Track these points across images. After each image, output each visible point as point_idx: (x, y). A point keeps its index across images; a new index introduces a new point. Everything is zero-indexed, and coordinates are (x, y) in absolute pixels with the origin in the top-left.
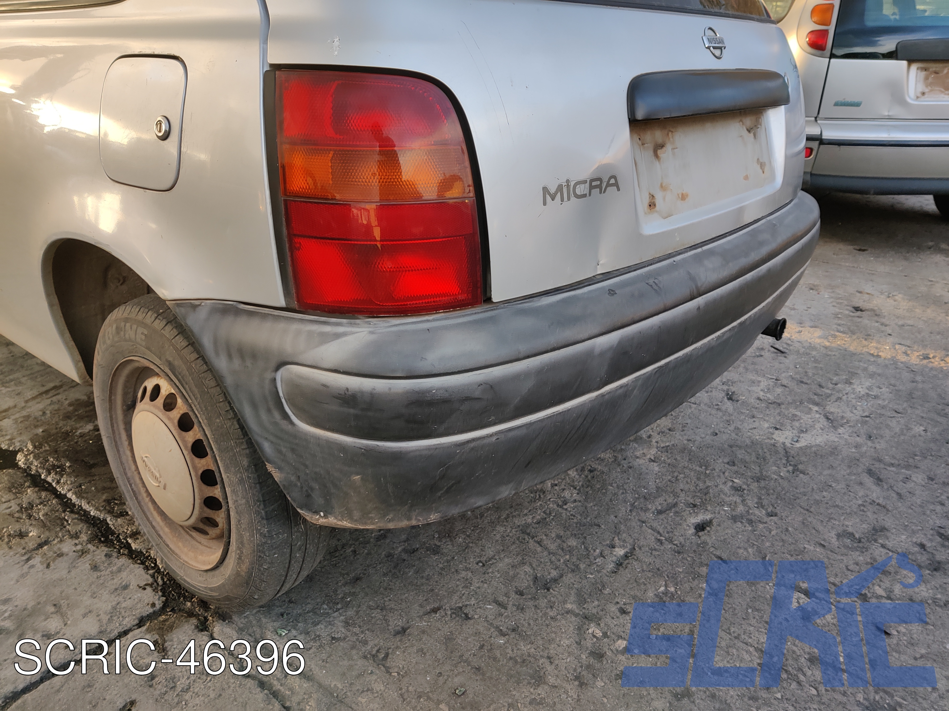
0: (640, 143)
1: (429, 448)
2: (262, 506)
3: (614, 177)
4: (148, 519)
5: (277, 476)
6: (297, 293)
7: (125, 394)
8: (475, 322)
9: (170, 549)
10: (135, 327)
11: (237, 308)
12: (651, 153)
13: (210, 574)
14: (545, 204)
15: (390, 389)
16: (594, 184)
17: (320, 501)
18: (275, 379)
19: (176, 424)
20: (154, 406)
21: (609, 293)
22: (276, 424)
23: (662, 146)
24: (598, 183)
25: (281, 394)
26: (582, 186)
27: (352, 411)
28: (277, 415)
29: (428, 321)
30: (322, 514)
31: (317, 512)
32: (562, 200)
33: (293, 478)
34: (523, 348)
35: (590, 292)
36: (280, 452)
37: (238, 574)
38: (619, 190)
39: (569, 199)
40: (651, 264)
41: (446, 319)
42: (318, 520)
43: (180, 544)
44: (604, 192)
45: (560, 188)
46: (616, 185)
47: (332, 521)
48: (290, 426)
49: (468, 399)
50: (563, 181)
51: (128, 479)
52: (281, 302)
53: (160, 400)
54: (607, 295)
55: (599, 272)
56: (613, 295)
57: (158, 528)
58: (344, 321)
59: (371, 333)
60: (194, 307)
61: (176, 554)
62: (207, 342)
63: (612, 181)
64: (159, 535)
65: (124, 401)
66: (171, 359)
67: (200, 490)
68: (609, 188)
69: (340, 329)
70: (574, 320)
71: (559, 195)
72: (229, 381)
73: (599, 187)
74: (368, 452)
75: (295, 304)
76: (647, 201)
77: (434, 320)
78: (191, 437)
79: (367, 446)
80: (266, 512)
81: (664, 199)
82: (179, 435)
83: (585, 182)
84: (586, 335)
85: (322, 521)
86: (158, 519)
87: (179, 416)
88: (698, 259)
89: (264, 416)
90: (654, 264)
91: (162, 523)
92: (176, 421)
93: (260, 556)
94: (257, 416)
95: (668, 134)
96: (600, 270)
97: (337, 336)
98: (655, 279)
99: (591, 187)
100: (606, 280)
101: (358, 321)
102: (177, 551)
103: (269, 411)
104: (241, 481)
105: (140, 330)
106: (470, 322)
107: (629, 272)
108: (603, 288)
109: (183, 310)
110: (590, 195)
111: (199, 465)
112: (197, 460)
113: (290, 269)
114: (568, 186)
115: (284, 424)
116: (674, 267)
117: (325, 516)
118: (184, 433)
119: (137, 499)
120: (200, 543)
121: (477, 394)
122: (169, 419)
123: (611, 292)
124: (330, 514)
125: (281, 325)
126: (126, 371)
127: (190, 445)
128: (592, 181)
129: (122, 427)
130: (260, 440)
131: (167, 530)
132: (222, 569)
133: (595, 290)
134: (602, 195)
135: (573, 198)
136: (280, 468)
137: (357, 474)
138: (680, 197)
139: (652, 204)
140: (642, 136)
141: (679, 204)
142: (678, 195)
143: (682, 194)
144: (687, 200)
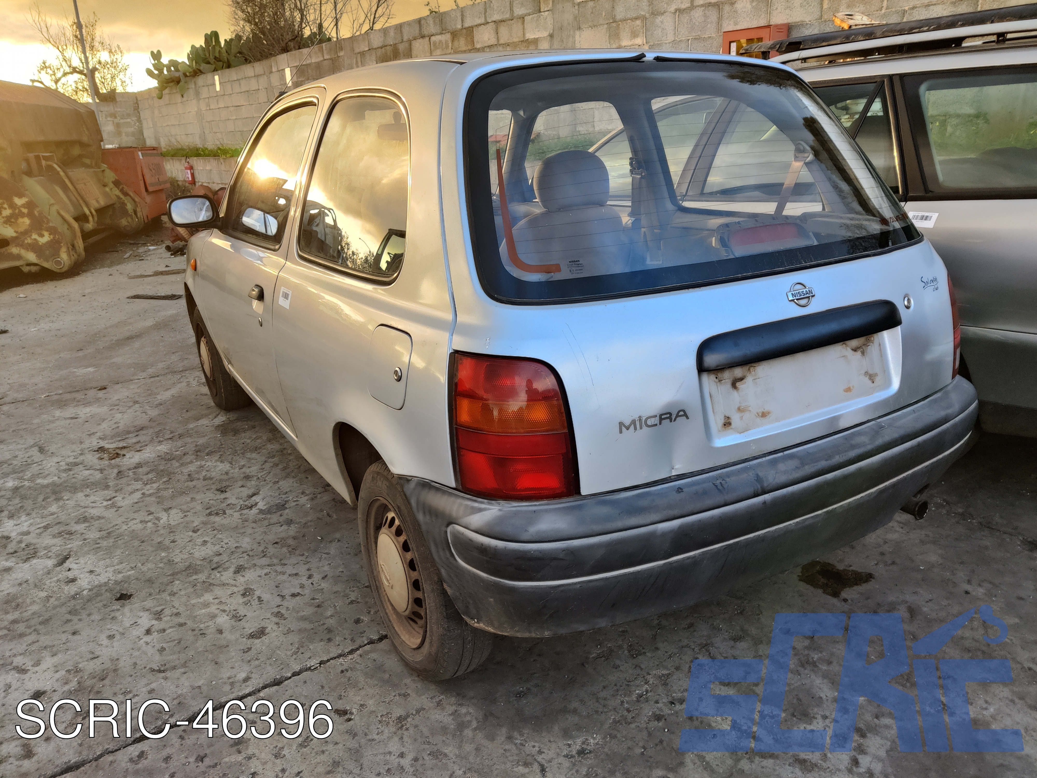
0: (717, 380)
1: (532, 587)
2: (444, 609)
3: (684, 411)
4: (384, 607)
5: (449, 591)
6: (461, 480)
7: (376, 518)
8: (568, 508)
9: (395, 630)
10: (382, 479)
11: (430, 485)
12: (729, 386)
13: (416, 651)
14: (621, 432)
15: (505, 548)
16: (663, 417)
17: (473, 611)
18: (446, 532)
19: (401, 546)
20: (390, 531)
21: (678, 491)
22: (448, 558)
23: (741, 379)
24: (668, 415)
25: (450, 541)
26: (653, 419)
27: (485, 558)
28: (447, 553)
29: (535, 505)
30: (476, 620)
31: (473, 619)
32: (635, 429)
33: (458, 594)
34: (597, 528)
35: (662, 489)
36: (450, 576)
37: (430, 654)
38: (687, 418)
39: (641, 428)
40: (725, 468)
41: (548, 504)
42: (474, 624)
43: (402, 628)
44: (675, 420)
45: (634, 422)
46: (686, 415)
47: (481, 626)
48: (454, 562)
49: (555, 559)
50: (636, 417)
51: (374, 576)
52: (453, 485)
53: (394, 528)
54: (674, 492)
55: (673, 474)
56: (680, 492)
57: (389, 614)
58: (486, 501)
59: (500, 510)
60: (408, 481)
61: (398, 635)
62: (413, 502)
63: (682, 413)
64: (389, 620)
65: (375, 523)
66: (399, 505)
67: (412, 592)
68: (678, 418)
69: (483, 506)
70: (640, 511)
71: (632, 426)
72: (424, 528)
73: (670, 418)
74: (496, 584)
75: (460, 488)
76: (721, 421)
77: (539, 505)
78: (409, 556)
79: (495, 580)
80: (447, 614)
81: (741, 418)
82: (403, 553)
83: (656, 416)
84: (648, 521)
85: (476, 625)
86: (390, 608)
87: (403, 540)
88: (774, 463)
89: (441, 553)
90: (727, 467)
91: (392, 612)
92: (401, 544)
93: (443, 643)
94: (438, 552)
95: (749, 369)
96: (674, 473)
97: (480, 510)
98: (723, 480)
99: (661, 419)
100: (679, 480)
101: (493, 502)
102: (399, 633)
103: (443, 549)
104: (433, 590)
105: (385, 482)
106: (564, 508)
107: (702, 474)
108: (675, 486)
109: (402, 481)
110: (660, 424)
111: (413, 576)
112: (411, 572)
113: (458, 467)
114: (640, 420)
115: (451, 559)
116: (745, 470)
117: (478, 622)
118: (405, 553)
119: (378, 592)
120: (414, 629)
121: (561, 556)
122: (398, 542)
123: (680, 490)
124: (481, 621)
125: (452, 499)
126: (377, 505)
127: (408, 561)
128: (661, 415)
129: (373, 540)
130: (440, 567)
131: (394, 616)
132: (422, 649)
133: (666, 488)
134: (673, 423)
135: (644, 428)
136: (449, 586)
137: (491, 597)
138: (760, 415)
139: (727, 424)
140: (720, 375)
141: (759, 420)
142: (758, 413)
143: (763, 413)
144: (768, 416)
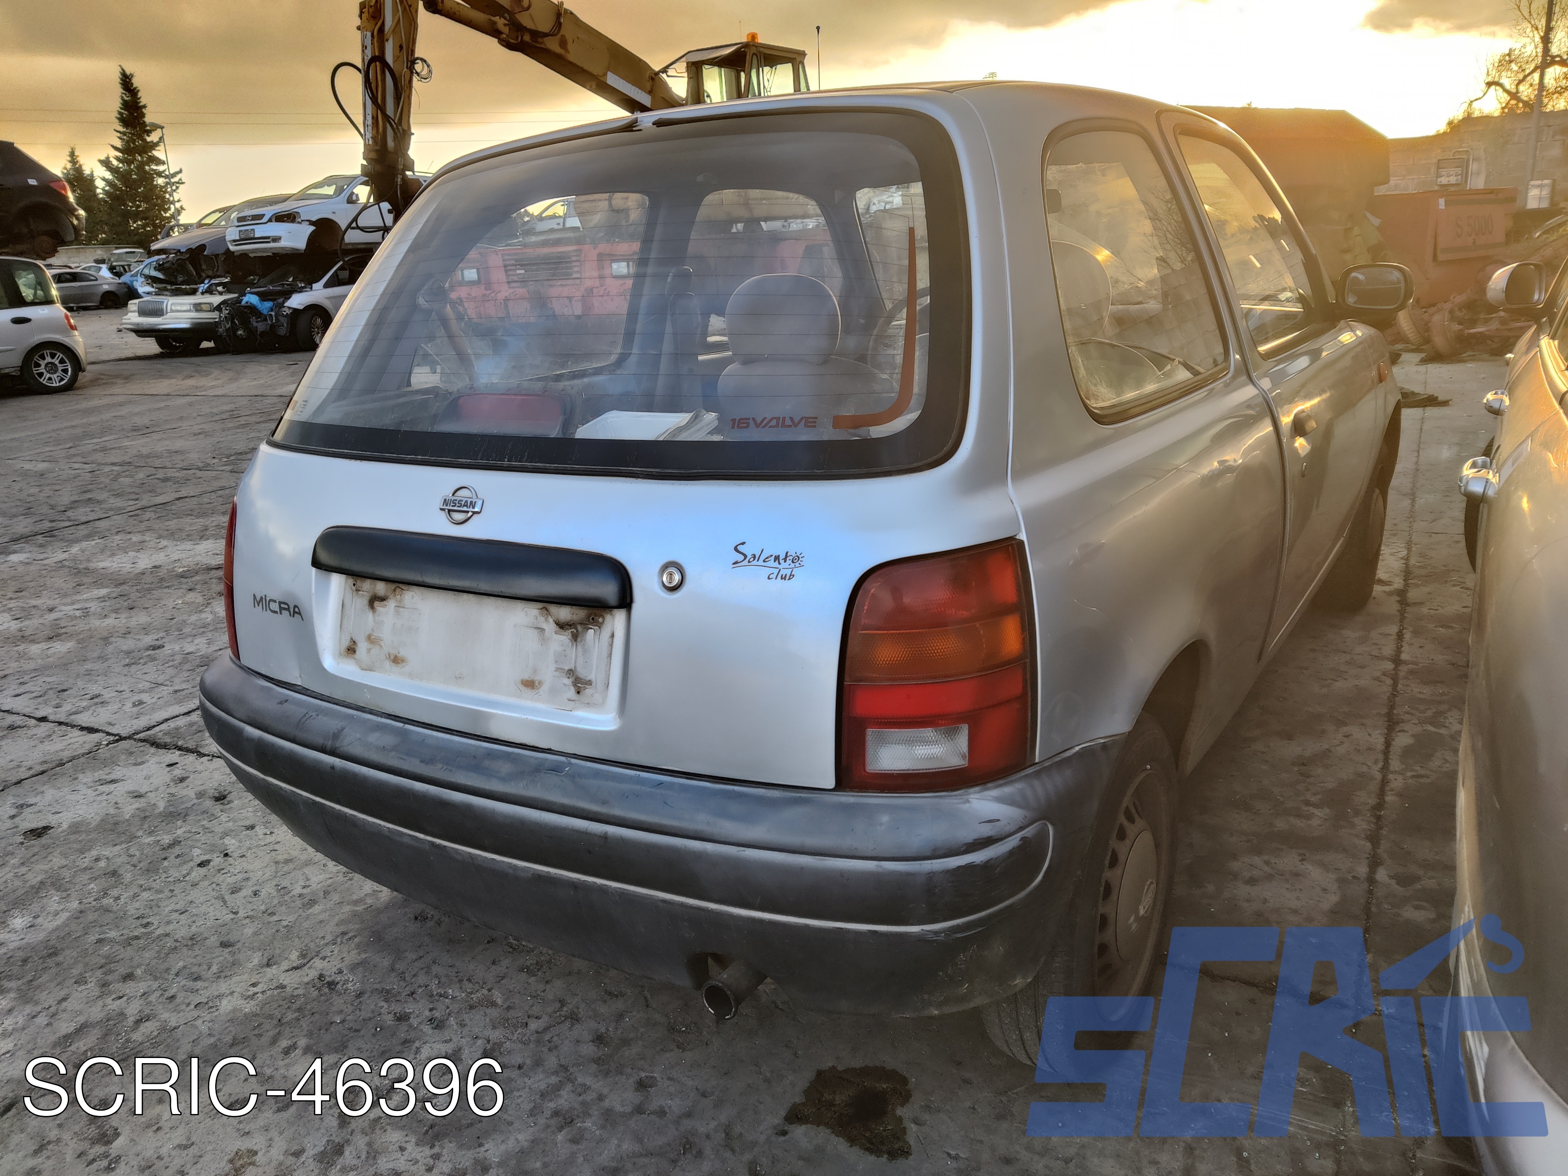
0: (354, 588)
3: (296, 607)
12: (365, 602)
14: (255, 606)
16: (282, 606)
21: (282, 702)
23: (383, 599)
24: (285, 606)
26: (274, 604)
32: (263, 609)
39: (267, 609)
44: (292, 616)
45: (261, 599)
46: (302, 615)
54: (278, 701)
55: (300, 684)
63: (297, 610)
68: (296, 615)
71: (261, 604)
73: (287, 610)
76: (346, 643)
81: (369, 650)
83: (275, 601)
95: (395, 590)
110: (281, 614)
114: (265, 600)
123: (284, 700)
128: (280, 603)
134: (293, 619)
135: (269, 611)
138: (392, 658)
139: (351, 650)
140: (359, 583)
141: (388, 664)
142: (389, 655)
143: (396, 657)
144: (401, 665)
